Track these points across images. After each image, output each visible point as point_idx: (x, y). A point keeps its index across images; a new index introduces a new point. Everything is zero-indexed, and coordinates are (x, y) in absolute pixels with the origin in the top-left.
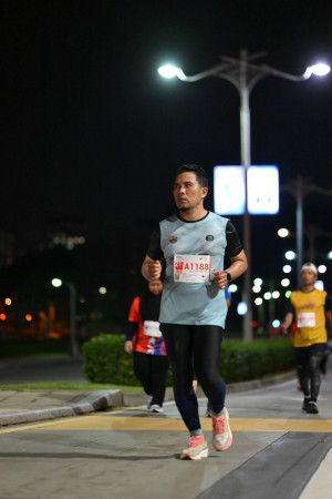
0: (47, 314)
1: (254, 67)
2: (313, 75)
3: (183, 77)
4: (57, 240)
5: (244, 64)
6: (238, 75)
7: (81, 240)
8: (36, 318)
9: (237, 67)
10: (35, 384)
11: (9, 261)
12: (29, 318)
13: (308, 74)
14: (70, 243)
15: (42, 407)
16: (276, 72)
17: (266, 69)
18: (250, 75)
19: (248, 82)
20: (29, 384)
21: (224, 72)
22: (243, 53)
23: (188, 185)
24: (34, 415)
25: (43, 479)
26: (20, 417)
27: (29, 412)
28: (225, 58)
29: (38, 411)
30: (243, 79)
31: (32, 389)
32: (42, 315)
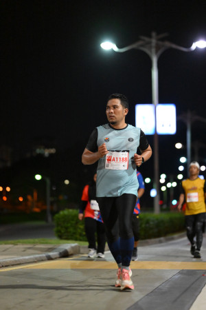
0: (32, 196)
1: (160, 43)
2: (197, 48)
3: (116, 49)
4: (38, 151)
5: (154, 41)
6: (151, 48)
7: (53, 151)
8: (25, 199)
9: (150, 43)
10: (25, 240)
11: (9, 164)
12: (21, 199)
13: (194, 47)
14: (47, 152)
15: (29, 255)
16: (174, 46)
17: (168, 44)
18: (158, 48)
19: (156, 52)
20: (21, 241)
21: (142, 46)
22: (154, 34)
23: (115, 107)
24: (25, 259)
25: (30, 300)
26: (16, 261)
27: (21, 258)
28: (142, 37)
29: (27, 257)
30: (154, 50)
31: (23, 243)
32: (29, 197)
